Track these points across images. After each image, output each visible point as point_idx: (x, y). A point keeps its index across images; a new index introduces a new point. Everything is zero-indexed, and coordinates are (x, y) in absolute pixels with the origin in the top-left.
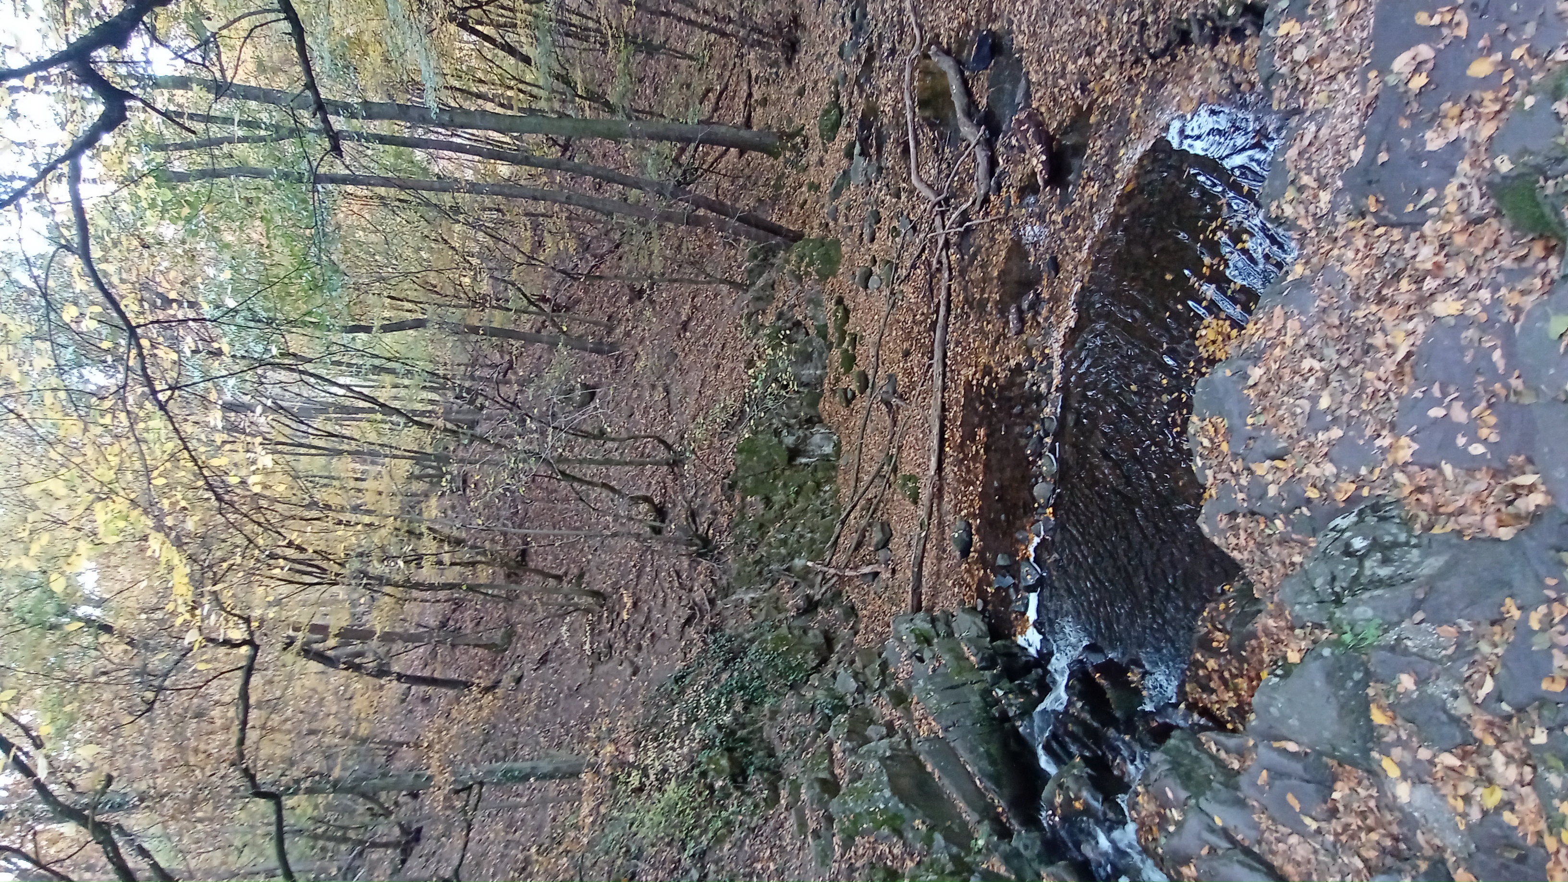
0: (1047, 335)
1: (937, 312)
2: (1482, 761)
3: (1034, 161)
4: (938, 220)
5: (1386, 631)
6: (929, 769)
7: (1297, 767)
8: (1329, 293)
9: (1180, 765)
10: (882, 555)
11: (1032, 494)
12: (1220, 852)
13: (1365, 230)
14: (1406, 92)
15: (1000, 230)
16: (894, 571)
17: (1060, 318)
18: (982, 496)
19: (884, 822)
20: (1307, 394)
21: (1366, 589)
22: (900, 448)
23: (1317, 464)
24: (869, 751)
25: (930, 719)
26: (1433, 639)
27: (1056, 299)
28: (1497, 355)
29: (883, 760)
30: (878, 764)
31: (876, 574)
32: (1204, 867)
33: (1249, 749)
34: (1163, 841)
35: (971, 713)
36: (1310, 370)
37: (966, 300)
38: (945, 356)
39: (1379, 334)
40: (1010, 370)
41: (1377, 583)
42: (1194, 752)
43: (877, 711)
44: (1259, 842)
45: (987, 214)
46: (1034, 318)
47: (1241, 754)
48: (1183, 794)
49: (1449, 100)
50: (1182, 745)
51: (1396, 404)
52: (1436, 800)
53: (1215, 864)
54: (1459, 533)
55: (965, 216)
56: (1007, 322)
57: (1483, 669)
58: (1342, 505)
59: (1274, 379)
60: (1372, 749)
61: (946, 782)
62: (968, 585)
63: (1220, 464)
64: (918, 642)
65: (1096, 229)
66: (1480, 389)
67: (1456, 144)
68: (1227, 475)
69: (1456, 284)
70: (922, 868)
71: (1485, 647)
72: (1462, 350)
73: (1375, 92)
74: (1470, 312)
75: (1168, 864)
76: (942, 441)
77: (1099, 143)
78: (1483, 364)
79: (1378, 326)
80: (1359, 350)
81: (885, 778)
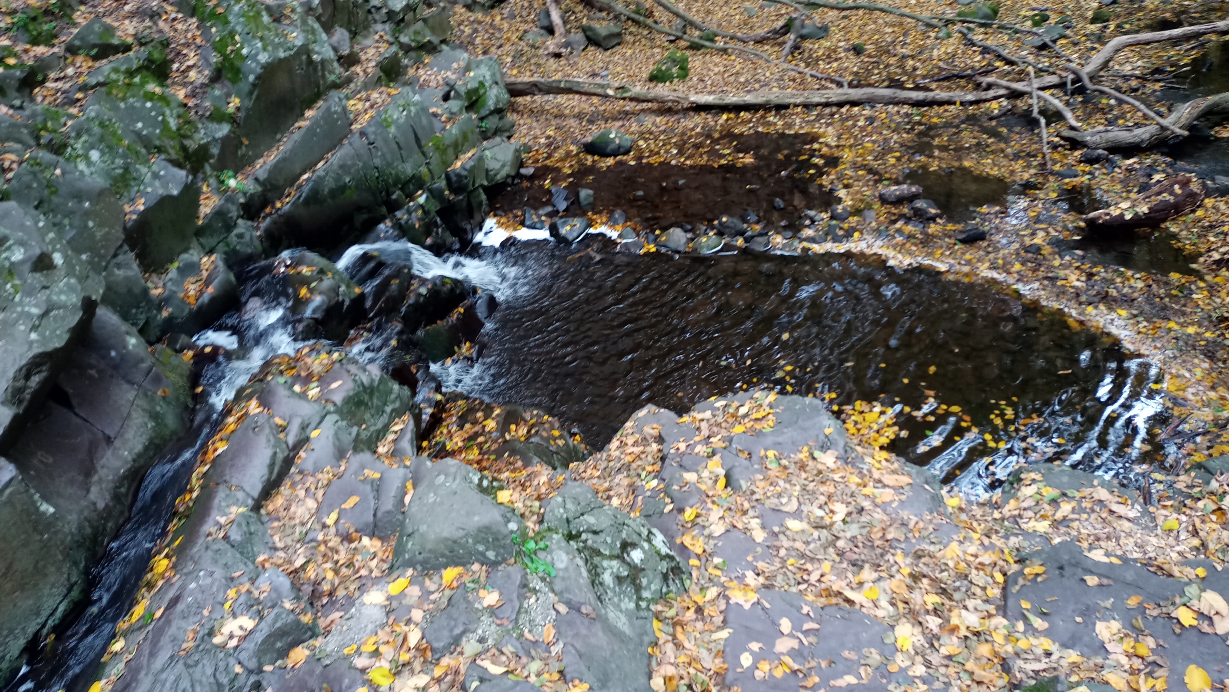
0: (878, 232)
1: (917, 88)
2: (417, 666)
3: (1125, 205)
4: (1054, 80)
5: (543, 580)
6: (309, 113)
7: (388, 504)
8: (925, 529)
9: (371, 394)
10: (578, 37)
11: (671, 226)
12: (282, 436)
13: (1001, 563)
14: (1173, 604)
15: (1029, 166)
16: (558, 56)
17: (900, 248)
18: (664, 164)
19: (226, 57)
20: (803, 507)
21: (587, 562)
22: (725, 51)
23: (722, 518)
24: (313, 31)
25: (371, 113)
26: (539, 619)
27: (927, 242)
28: (850, 679)
29: (305, 50)
30: (299, 43)
31: (550, 30)
32: (261, 420)
33: (402, 461)
34: (281, 380)
35: (389, 165)
36: (832, 512)
37: (932, 127)
38: (854, 103)
39: (875, 575)
40: (832, 190)
41: (595, 573)
42: (388, 409)
43: (368, 42)
44: (301, 472)
45: (1055, 147)
46: (902, 216)
47: (394, 454)
48: (338, 398)
49: (1158, 645)
50: (393, 396)
51: (794, 590)
52: (370, 627)
53: (267, 431)
54: (655, 644)
55: (1054, 117)
56: (897, 183)
57: (512, 666)
58: (678, 541)
59: (821, 477)
60: (415, 569)
61: (297, 136)
62: (549, 156)
63: (719, 425)
64: (470, 93)
65: (1020, 286)
66: (813, 664)
67: (1102, 649)
68: (705, 432)
69: (932, 645)
70: (182, 110)
71: (535, 666)
72: (857, 648)
73: (1177, 573)
74: (899, 657)
75: (258, 386)
76: (737, 108)
77: (1140, 284)
78: (840, 667)
79: (883, 574)
80: (856, 557)
81: (282, 54)
